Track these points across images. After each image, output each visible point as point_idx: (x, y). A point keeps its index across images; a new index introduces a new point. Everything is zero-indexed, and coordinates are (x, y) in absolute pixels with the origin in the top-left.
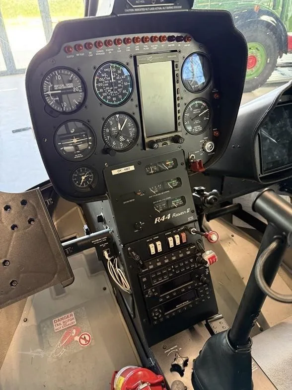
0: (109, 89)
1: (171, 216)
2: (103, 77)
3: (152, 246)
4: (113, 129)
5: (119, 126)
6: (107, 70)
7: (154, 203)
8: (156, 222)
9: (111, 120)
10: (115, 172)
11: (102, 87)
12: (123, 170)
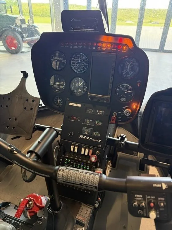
0: (78, 65)
1: (89, 138)
2: (76, 59)
3: (72, 147)
4: (76, 84)
5: (79, 83)
6: (78, 56)
7: (83, 127)
8: (80, 137)
9: (76, 80)
10: (71, 104)
11: (74, 63)
12: (75, 105)
